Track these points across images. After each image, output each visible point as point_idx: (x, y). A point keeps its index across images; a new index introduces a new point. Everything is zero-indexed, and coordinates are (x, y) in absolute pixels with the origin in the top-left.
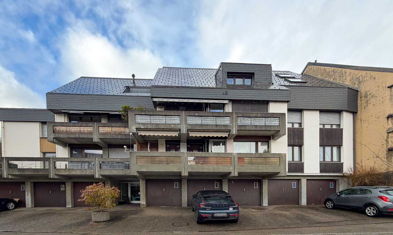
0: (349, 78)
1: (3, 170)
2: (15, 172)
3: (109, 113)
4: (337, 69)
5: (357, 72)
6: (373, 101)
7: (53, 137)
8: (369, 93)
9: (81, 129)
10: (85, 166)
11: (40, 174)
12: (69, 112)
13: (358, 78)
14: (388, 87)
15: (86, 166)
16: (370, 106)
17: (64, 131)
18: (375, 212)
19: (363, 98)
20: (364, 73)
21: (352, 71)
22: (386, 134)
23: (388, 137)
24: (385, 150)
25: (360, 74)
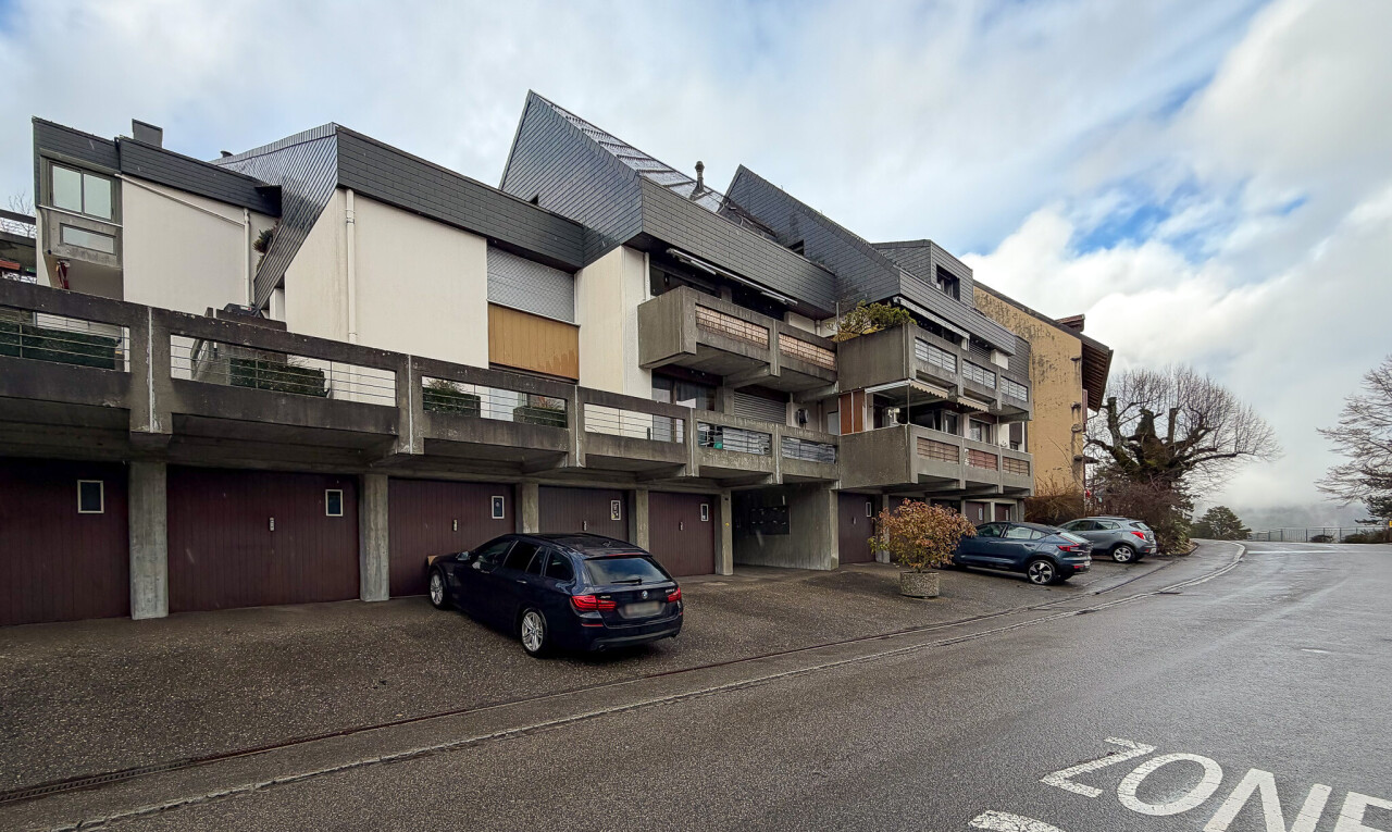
0: (1013, 323)
1: (571, 436)
2: (605, 449)
3: (759, 291)
4: (991, 297)
5: (1027, 316)
6: (1051, 374)
7: (696, 340)
8: (1045, 359)
9: (748, 331)
10: (750, 445)
11: (667, 460)
12: (684, 258)
13: (1029, 329)
14: (1073, 359)
15: (754, 446)
16: (1048, 382)
17: (716, 326)
18: (1129, 555)
19: (1036, 365)
20: (1038, 322)
21: (1019, 312)
22: (1071, 435)
23: (1073, 439)
24: (1070, 458)
25: (1031, 323)
